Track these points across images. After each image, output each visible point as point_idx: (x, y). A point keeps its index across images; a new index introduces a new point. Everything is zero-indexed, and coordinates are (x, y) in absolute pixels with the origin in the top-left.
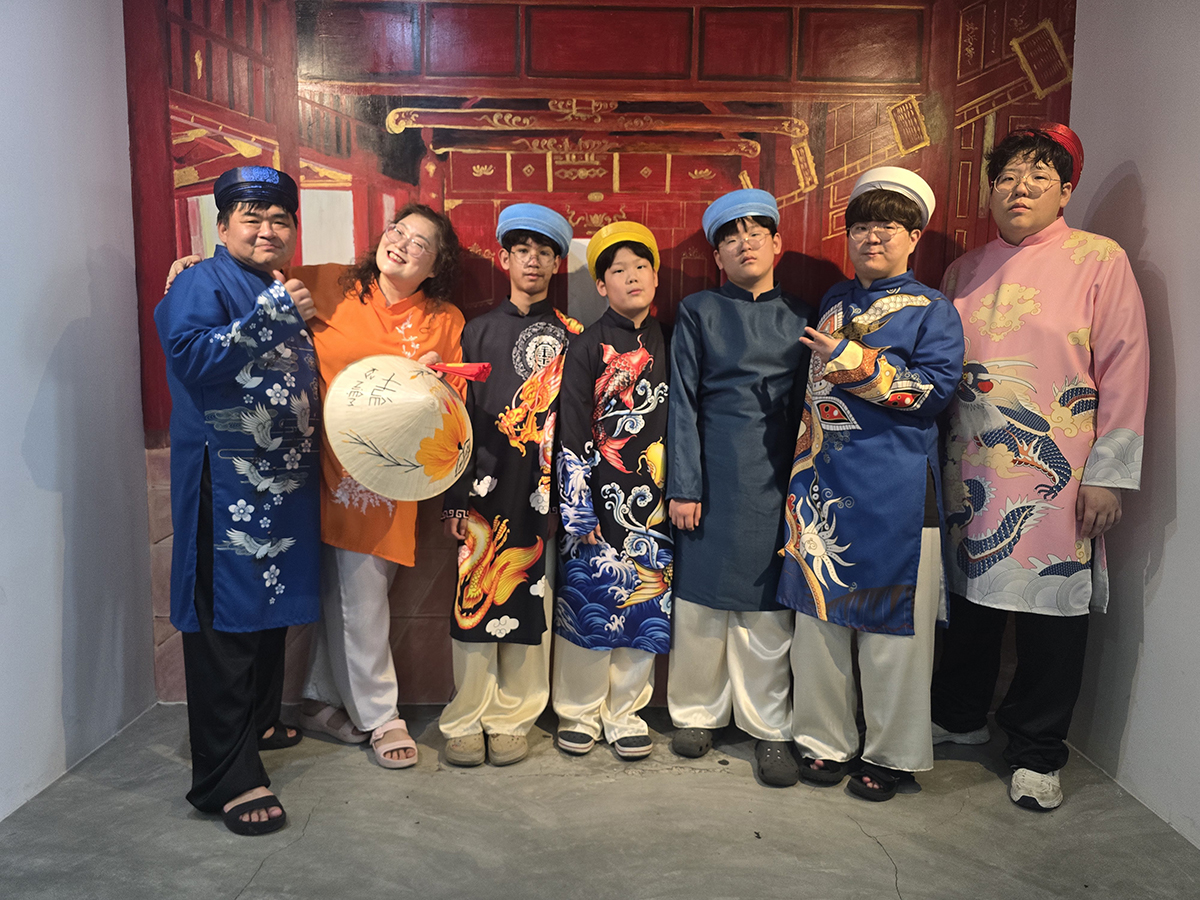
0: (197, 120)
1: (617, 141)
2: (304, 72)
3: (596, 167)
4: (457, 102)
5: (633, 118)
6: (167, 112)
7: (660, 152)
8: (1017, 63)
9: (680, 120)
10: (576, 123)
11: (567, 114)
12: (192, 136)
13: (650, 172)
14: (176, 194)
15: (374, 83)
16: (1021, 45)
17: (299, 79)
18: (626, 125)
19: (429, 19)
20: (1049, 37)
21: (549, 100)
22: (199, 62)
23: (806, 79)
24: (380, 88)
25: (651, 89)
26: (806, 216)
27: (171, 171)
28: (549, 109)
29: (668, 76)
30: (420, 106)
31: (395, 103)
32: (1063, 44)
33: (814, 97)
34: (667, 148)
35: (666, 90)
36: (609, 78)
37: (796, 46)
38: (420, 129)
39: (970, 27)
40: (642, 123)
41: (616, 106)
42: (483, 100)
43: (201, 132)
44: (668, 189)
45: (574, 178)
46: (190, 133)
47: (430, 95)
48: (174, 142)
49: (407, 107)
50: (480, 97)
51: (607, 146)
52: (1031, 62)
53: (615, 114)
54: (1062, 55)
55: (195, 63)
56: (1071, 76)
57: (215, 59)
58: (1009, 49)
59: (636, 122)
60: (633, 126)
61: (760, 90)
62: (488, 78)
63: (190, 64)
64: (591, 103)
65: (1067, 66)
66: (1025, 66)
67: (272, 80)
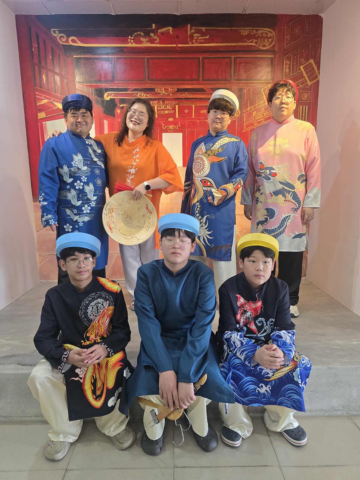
0: (44, 97)
1: (177, 101)
2: (78, 80)
3: (171, 110)
4: (126, 90)
5: (182, 94)
6: (35, 95)
7: (191, 105)
8: (302, 74)
9: (197, 94)
10: (164, 96)
11: (161, 93)
12: (43, 102)
13: (188, 111)
14: (39, 121)
15: (100, 84)
16: (303, 68)
17: (76, 83)
18: (180, 96)
19: (117, 63)
20: (312, 65)
21: (155, 88)
22: (44, 78)
23: (236, 80)
24: (102, 85)
25: (187, 84)
26: (237, 124)
27: (37, 114)
28: (155, 91)
29: (193, 80)
30: (114, 91)
31: (107, 90)
32: (317, 67)
33: (239, 86)
34: (193, 103)
35: (192, 84)
36: (174, 81)
37: (233, 69)
38: (115, 99)
39: (288, 62)
40: (185, 95)
41: (177, 90)
42: (135, 89)
43: (46, 101)
44: (193, 117)
45: (164, 113)
46: (42, 101)
47: (117, 87)
48: (38, 104)
49: (111, 91)
50: (134, 88)
51: (174, 103)
52: (307, 73)
53: (176, 93)
54: (316, 70)
55: (43, 79)
56: (319, 77)
57: (49, 77)
58: (300, 70)
59: (183, 95)
60: (182, 96)
61: (221, 84)
62: (136, 82)
63: (41, 78)
64: (168, 89)
65: (318, 74)
66: (305, 74)
67: (68, 84)
